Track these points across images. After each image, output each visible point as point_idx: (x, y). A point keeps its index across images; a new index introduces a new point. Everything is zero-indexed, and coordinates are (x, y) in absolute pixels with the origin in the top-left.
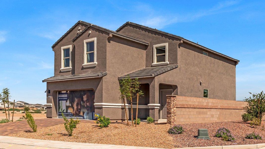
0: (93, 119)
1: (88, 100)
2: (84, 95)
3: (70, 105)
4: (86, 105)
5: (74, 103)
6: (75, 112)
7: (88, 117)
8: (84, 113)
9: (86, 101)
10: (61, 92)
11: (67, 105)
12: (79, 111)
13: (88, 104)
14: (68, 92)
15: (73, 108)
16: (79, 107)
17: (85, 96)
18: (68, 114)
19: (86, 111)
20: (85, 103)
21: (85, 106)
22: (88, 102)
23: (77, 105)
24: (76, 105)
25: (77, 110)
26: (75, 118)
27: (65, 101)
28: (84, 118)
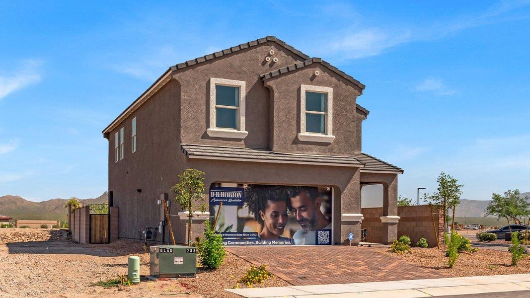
0: (317, 244)
1: (303, 207)
2: (294, 196)
3: (253, 216)
4: (300, 216)
5: (264, 212)
6: (269, 231)
7: (304, 240)
8: (292, 233)
9: (300, 208)
10: (220, 184)
11: (241, 215)
12: (280, 228)
13: (304, 214)
14: (245, 186)
15: (262, 223)
16: (280, 221)
17: (298, 198)
18: (244, 235)
19: (298, 228)
20: (296, 211)
21: (298, 218)
22: (305, 211)
23: (275, 215)
24: (271, 215)
25: (275, 227)
26: (268, 245)
27: (236, 207)
28: (293, 243)
